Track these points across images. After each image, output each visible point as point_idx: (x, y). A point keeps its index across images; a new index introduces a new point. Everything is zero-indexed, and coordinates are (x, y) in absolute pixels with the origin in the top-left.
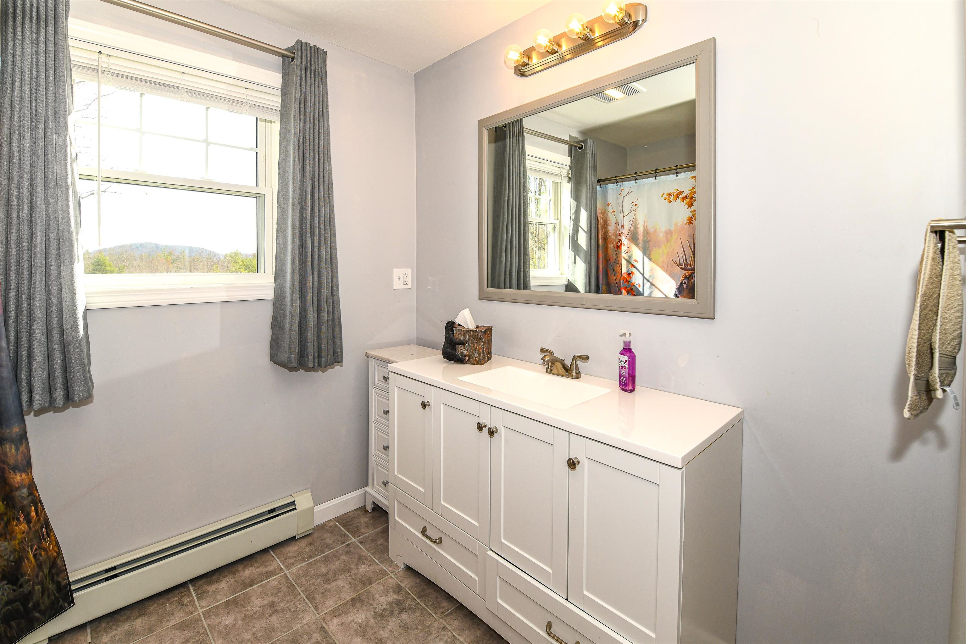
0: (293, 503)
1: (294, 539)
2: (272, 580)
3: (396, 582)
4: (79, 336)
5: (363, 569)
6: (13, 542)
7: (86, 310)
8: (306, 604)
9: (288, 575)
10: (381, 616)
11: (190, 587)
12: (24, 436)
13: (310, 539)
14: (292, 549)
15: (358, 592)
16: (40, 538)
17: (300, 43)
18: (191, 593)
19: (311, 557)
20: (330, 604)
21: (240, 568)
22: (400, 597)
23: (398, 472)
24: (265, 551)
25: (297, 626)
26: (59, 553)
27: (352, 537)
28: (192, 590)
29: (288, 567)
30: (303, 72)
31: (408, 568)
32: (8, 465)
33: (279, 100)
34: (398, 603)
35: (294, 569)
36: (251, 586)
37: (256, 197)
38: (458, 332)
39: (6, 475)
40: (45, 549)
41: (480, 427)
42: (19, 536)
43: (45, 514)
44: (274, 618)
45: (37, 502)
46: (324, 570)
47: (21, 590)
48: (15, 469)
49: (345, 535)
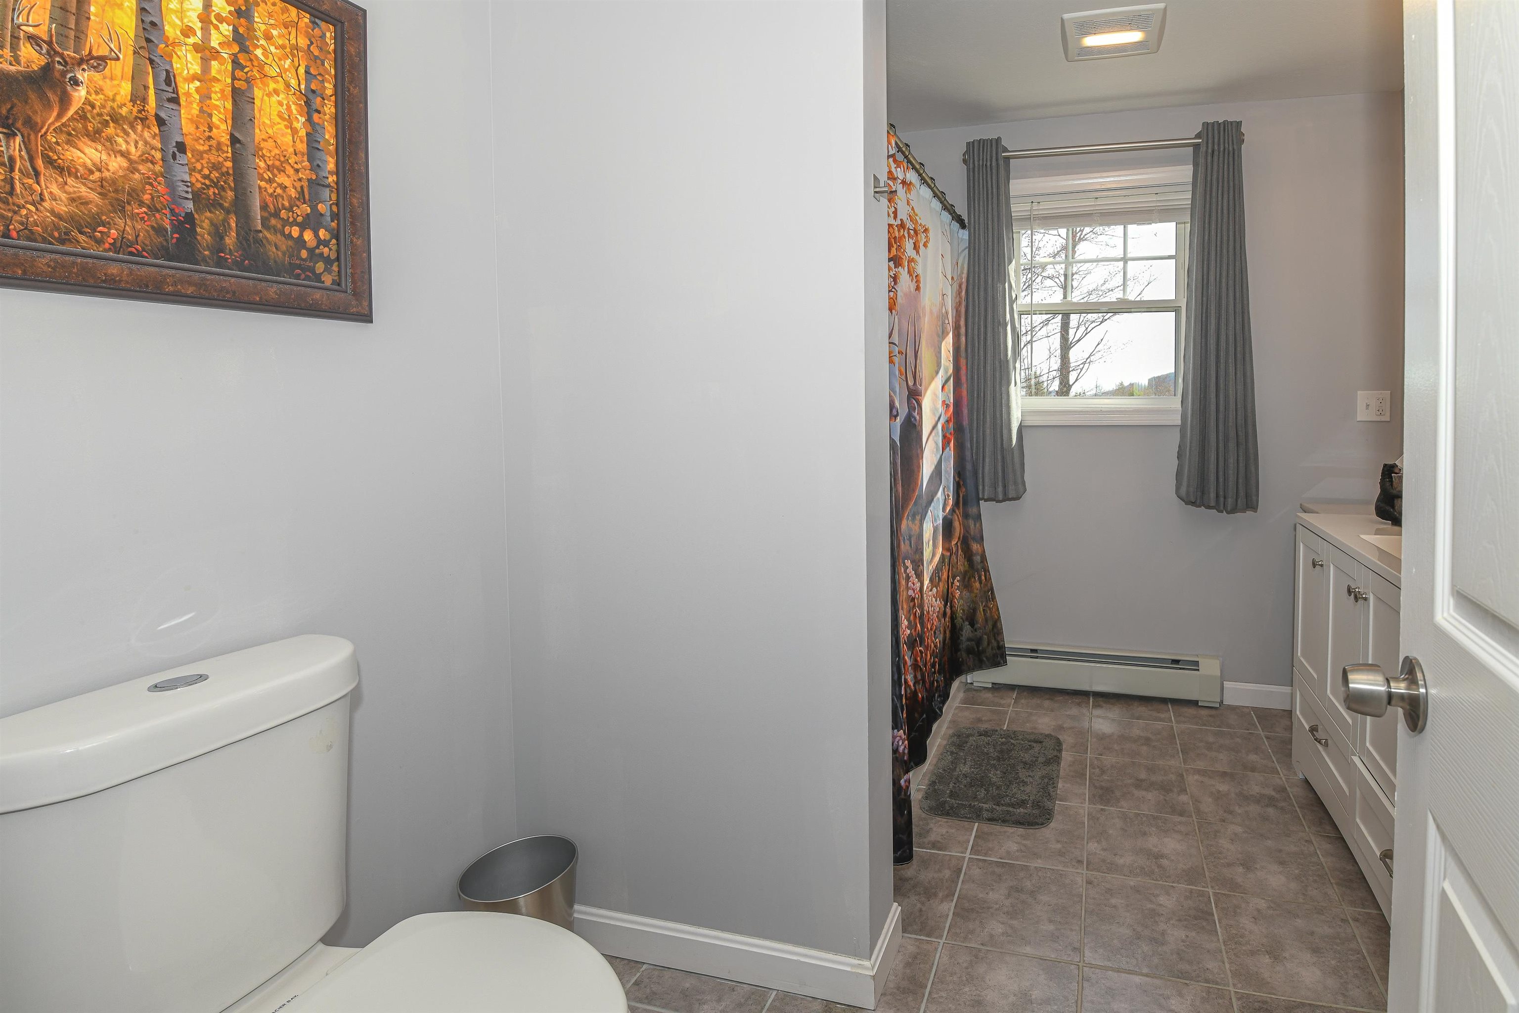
0: (1196, 663)
1: (1194, 703)
2: (1159, 724)
3: (1284, 784)
4: (1012, 445)
5: (1253, 757)
6: (972, 594)
7: (1021, 428)
8: (1179, 753)
9: (1174, 727)
10: (1245, 798)
11: (1091, 698)
12: (979, 516)
13: (1213, 712)
14: (1191, 711)
15: (1234, 770)
16: (988, 600)
17: (1206, 125)
18: (1089, 703)
19: (1205, 725)
20: (1201, 765)
21: (1136, 704)
22: (1277, 796)
23: (1303, 655)
24: (1164, 701)
25: (1161, 762)
26: (999, 617)
27: (1260, 729)
28: (1091, 701)
29: (1178, 722)
30: (1209, 158)
31: (1306, 781)
32: (970, 535)
33: (1189, 195)
34: (1271, 799)
35: (1183, 726)
36: (1138, 719)
37: (1175, 311)
38: (1397, 479)
39: (969, 542)
40: (990, 609)
41: (1349, 592)
42: (975, 591)
43: (992, 584)
44: (1145, 748)
45: (987, 571)
46: (1211, 739)
47: (976, 633)
48: (974, 539)
49: (1254, 725)
